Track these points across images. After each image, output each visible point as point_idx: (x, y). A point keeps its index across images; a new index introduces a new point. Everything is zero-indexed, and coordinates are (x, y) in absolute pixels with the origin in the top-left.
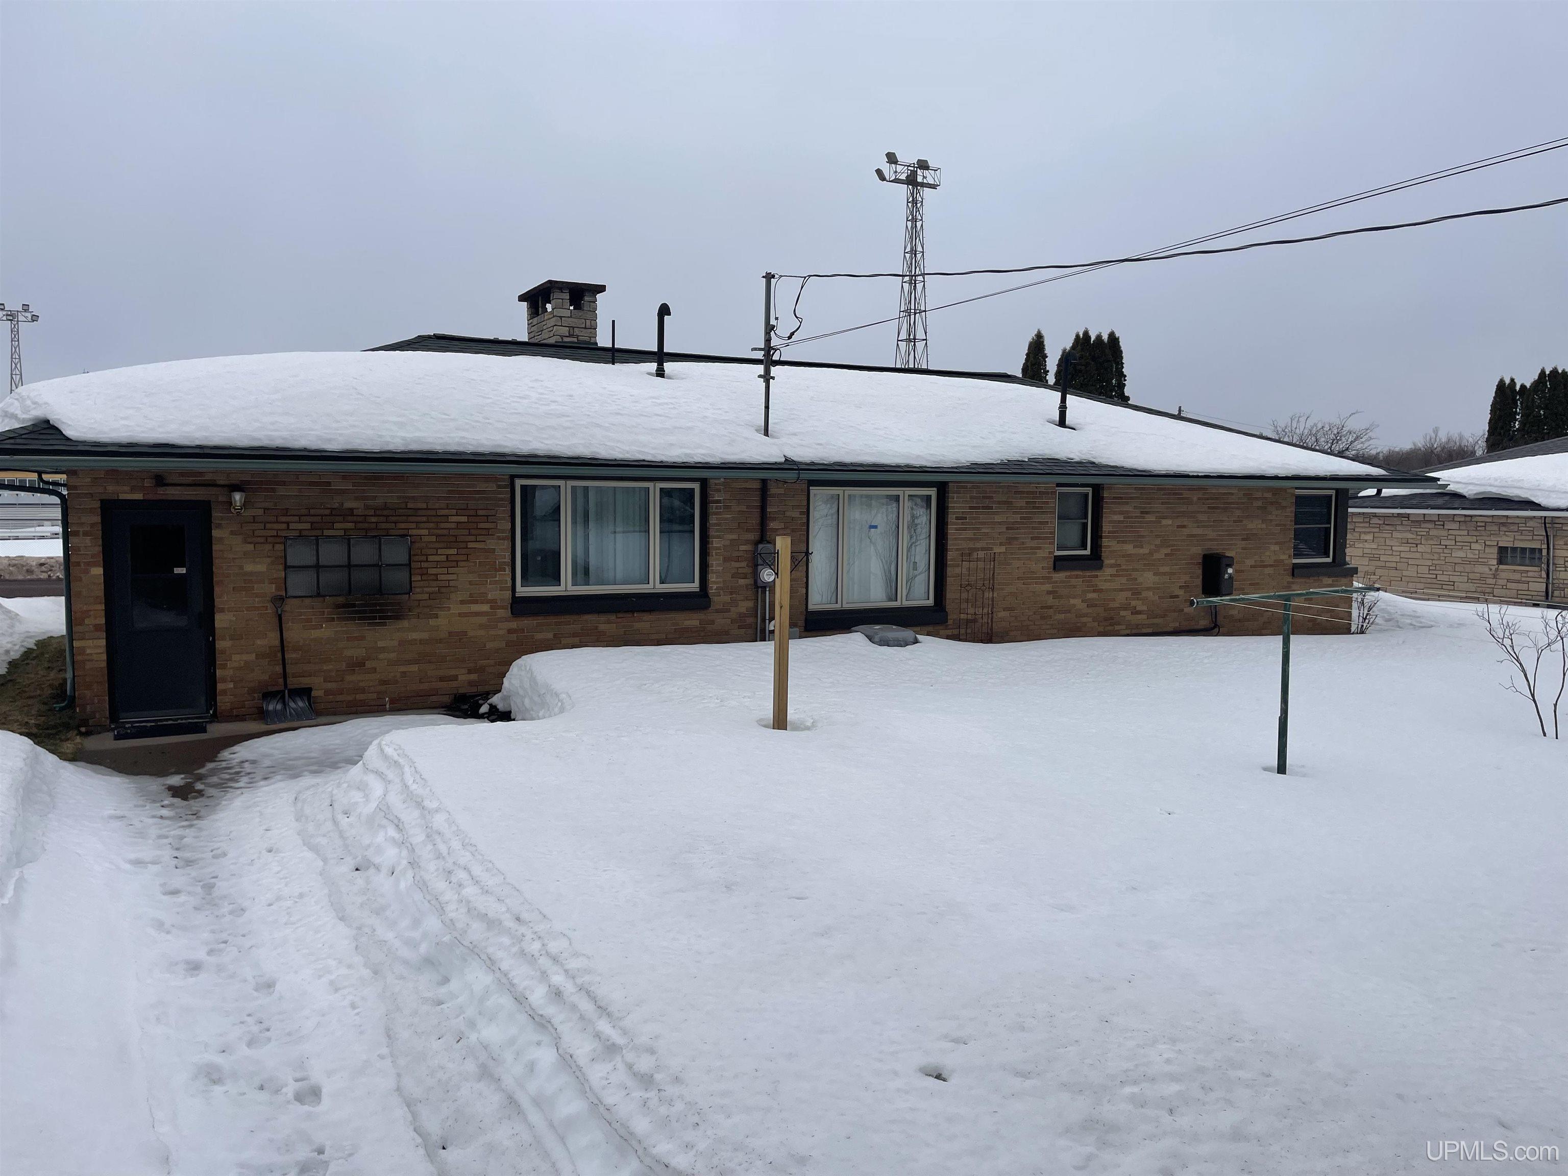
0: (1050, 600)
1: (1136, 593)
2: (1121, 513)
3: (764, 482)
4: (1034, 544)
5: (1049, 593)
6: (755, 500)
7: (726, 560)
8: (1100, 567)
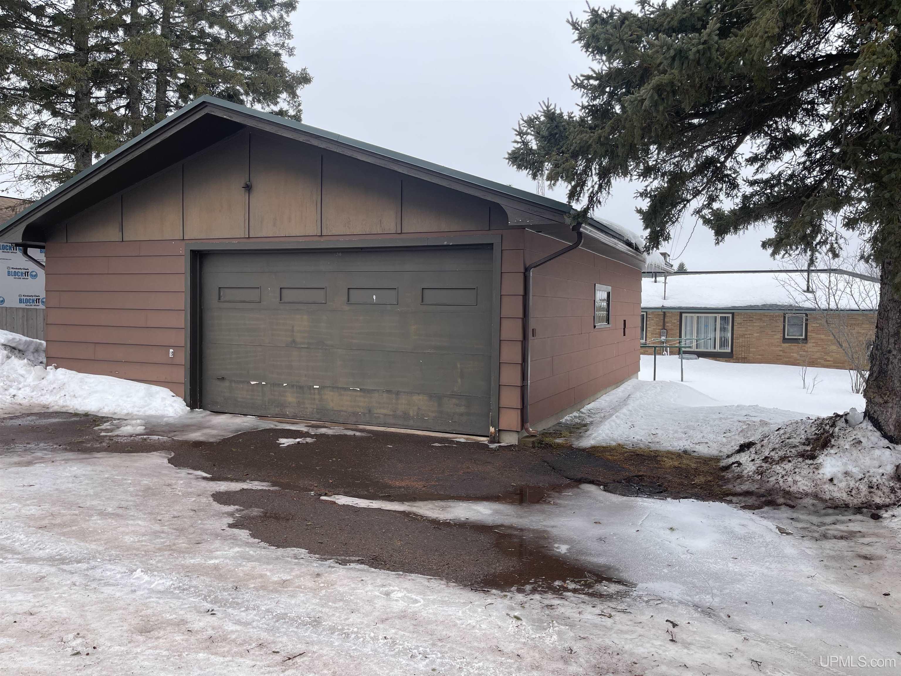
0: (781, 353)
1: (827, 353)
2: (817, 323)
3: (664, 312)
4: (773, 333)
5: (781, 351)
6: (662, 318)
7: (652, 334)
8: (806, 343)
